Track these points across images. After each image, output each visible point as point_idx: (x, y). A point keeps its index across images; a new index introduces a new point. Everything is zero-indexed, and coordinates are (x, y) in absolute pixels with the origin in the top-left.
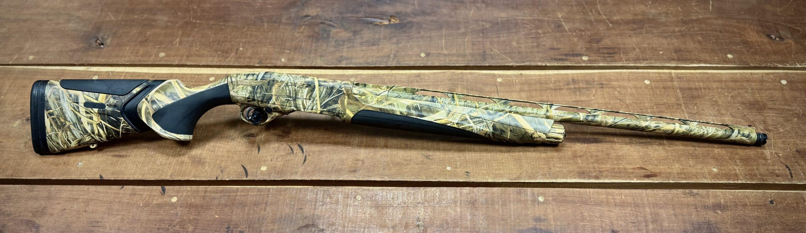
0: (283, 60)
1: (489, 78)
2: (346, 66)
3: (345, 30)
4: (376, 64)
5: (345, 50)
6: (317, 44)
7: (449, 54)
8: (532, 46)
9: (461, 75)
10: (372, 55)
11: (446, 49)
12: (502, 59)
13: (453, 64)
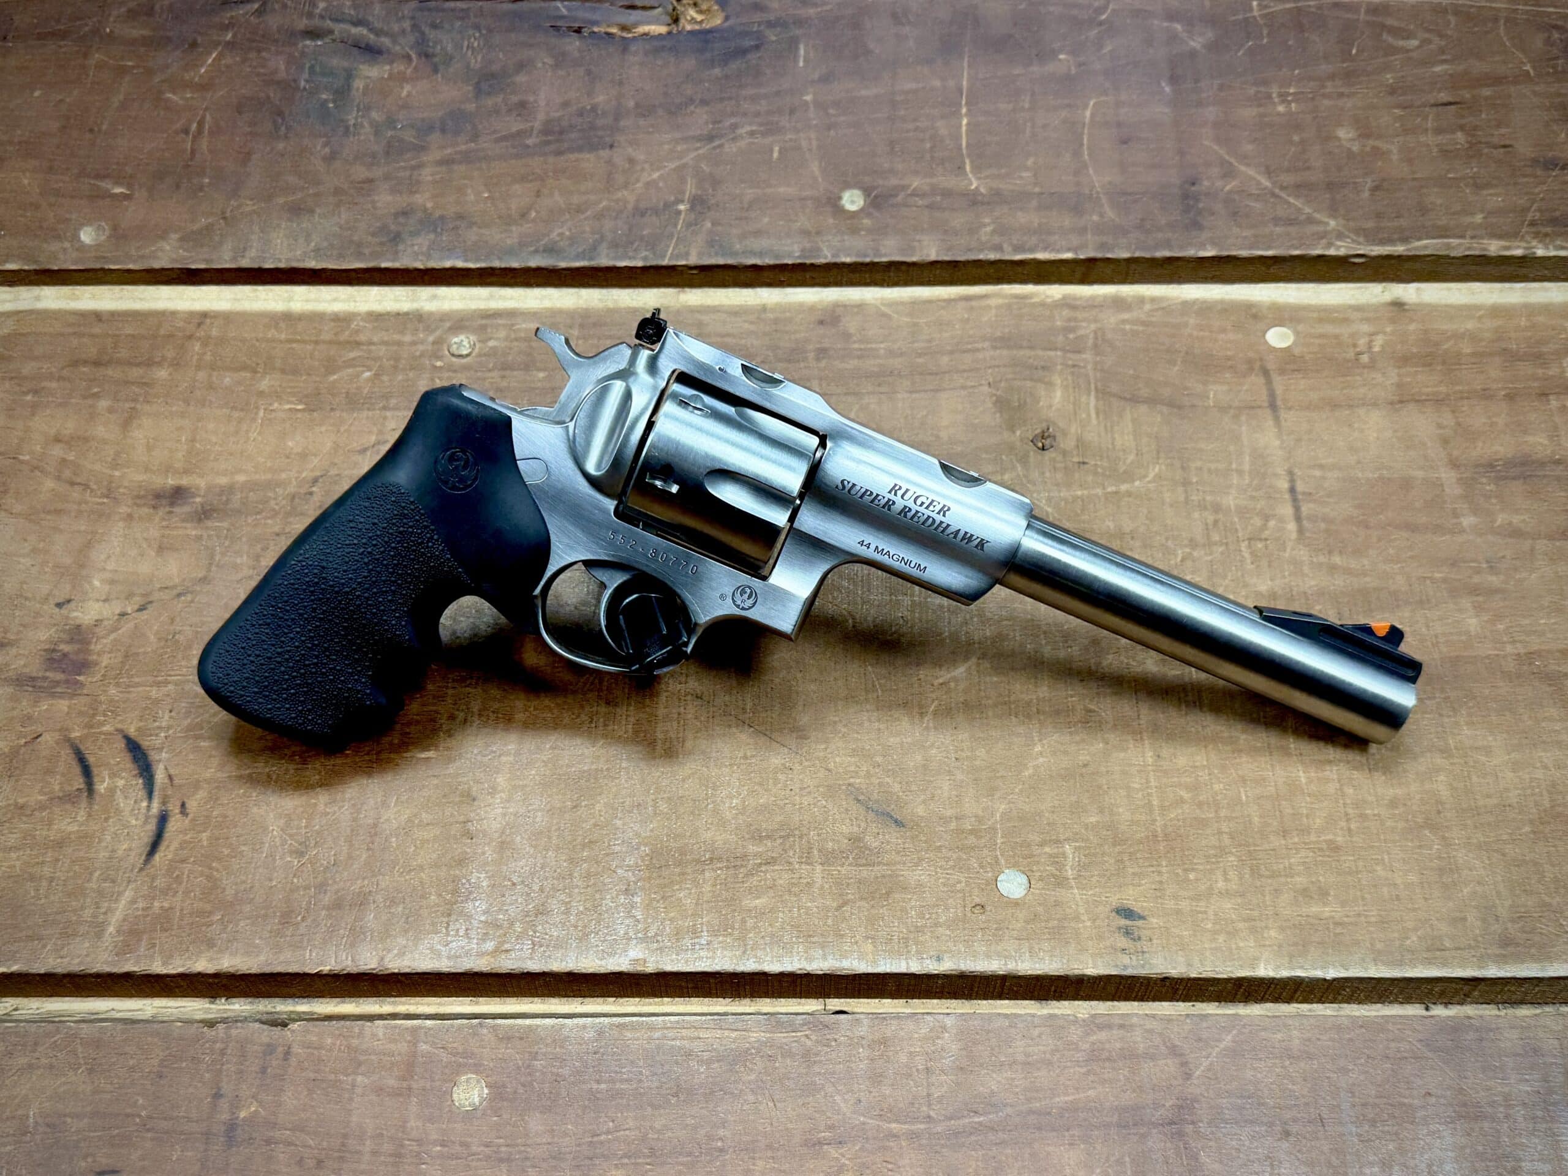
0: (87, 236)
1: (1223, 330)
2: (433, 264)
3: (436, 70)
4: (594, 248)
5: (427, 174)
6: (281, 146)
7: (997, 193)
8: (1445, 153)
9: (1066, 313)
10: (576, 199)
11: (976, 169)
12: (1290, 222)
13: (1017, 249)
